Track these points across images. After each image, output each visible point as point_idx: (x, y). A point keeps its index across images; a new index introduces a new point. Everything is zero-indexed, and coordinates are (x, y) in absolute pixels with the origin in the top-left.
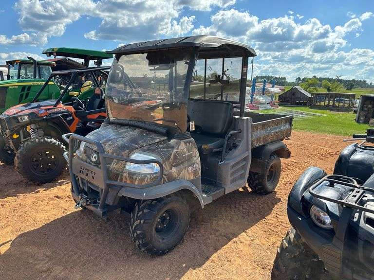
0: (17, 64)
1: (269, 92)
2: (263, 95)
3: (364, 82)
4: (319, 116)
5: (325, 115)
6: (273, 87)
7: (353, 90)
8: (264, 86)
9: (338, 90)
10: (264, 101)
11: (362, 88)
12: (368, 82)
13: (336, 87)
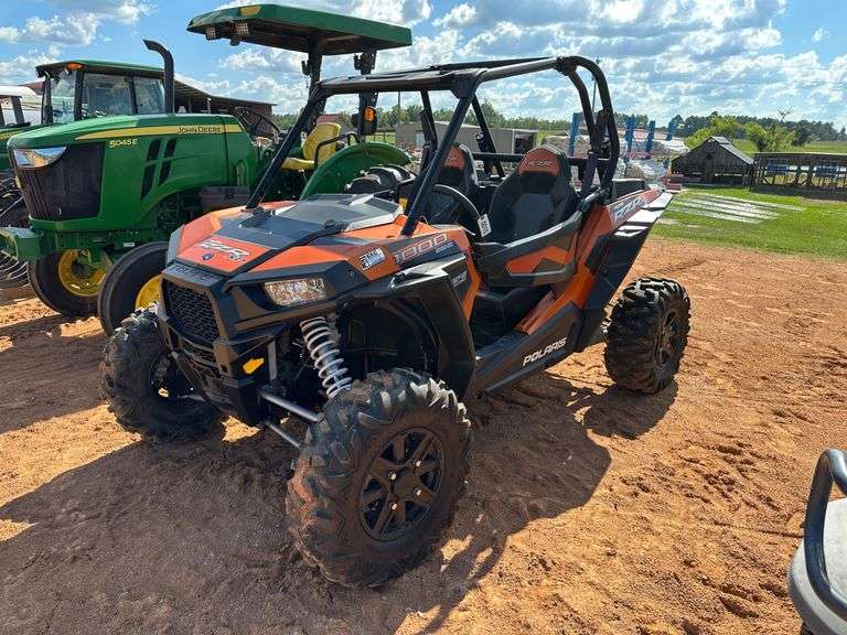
0: (71, 73)
1: (661, 151)
2: (648, 158)
3: (828, 126)
4: (791, 212)
5: (799, 209)
6: (669, 139)
7: (806, 145)
8: (651, 136)
9: (782, 145)
10: (652, 173)
11: (823, 139)
12: (837, 128)
13: (778, 139)
